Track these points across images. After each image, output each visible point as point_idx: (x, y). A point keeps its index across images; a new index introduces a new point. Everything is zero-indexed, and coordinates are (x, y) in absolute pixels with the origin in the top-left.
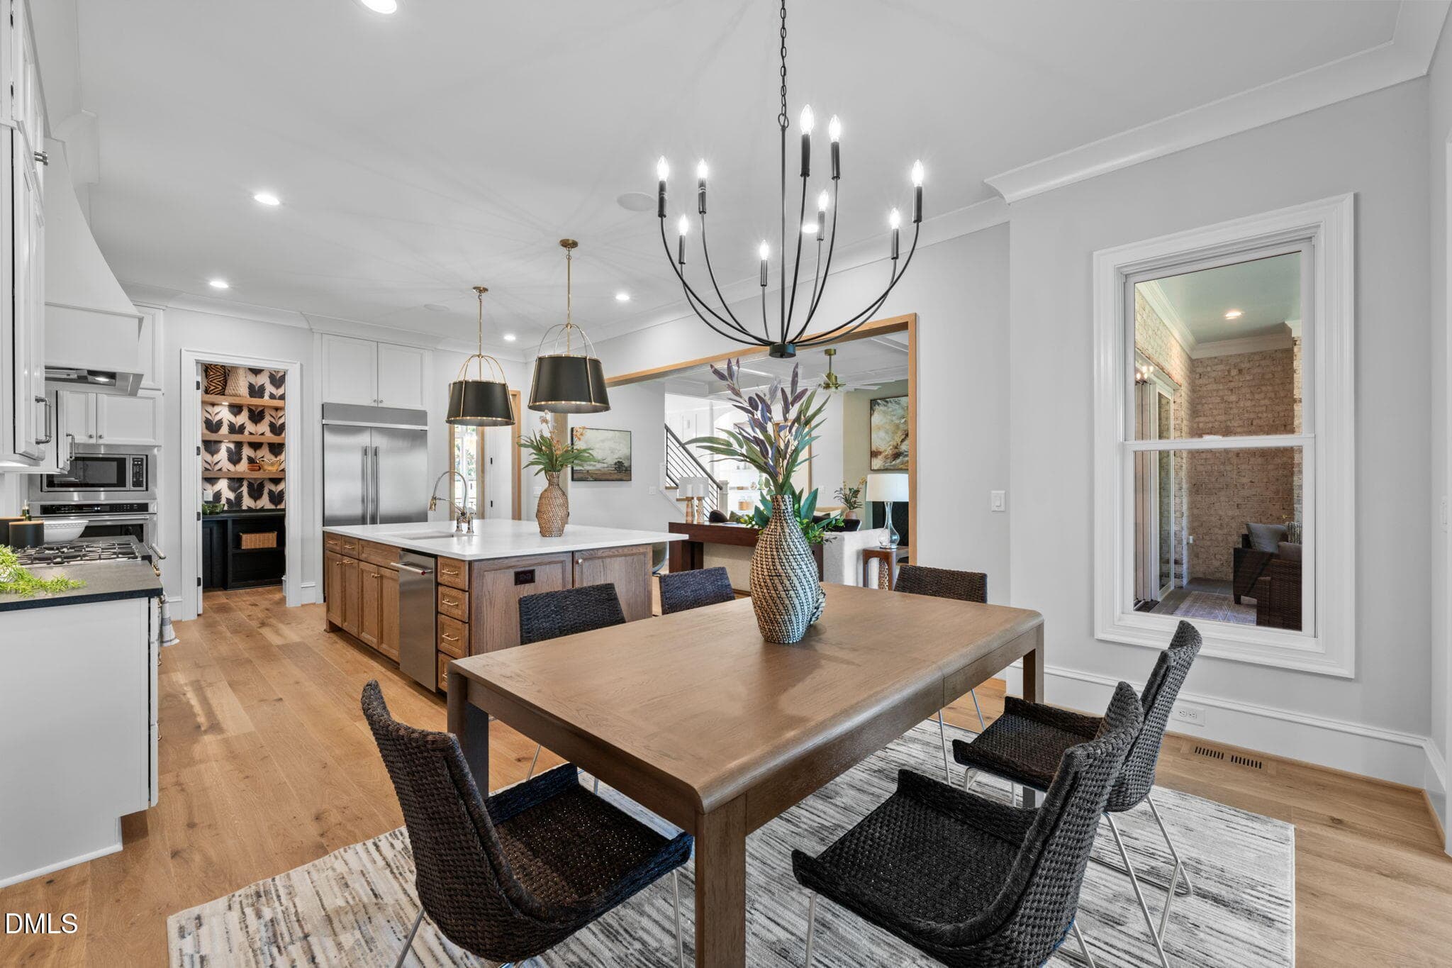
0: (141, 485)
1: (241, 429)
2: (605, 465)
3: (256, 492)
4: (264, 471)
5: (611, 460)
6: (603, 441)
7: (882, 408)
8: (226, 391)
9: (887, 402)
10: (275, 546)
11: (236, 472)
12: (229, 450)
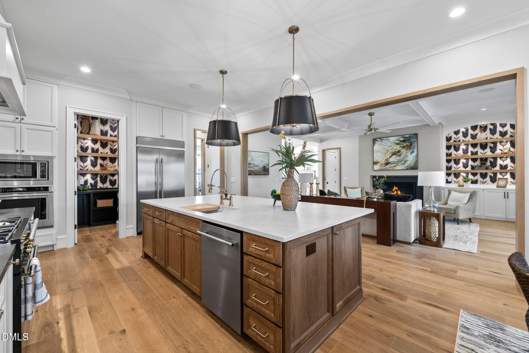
0: (45, 178)
1: (97, 151)
2: (259, 168)
3: (104, 180)
4: (108, 170)
5: (261, 166)
6: (258, 157)
7: (379, 142)
8: (90, 133)
9: (382, 140)
10: (112, 205)
11: (94, 171)
12: (91, 161)
